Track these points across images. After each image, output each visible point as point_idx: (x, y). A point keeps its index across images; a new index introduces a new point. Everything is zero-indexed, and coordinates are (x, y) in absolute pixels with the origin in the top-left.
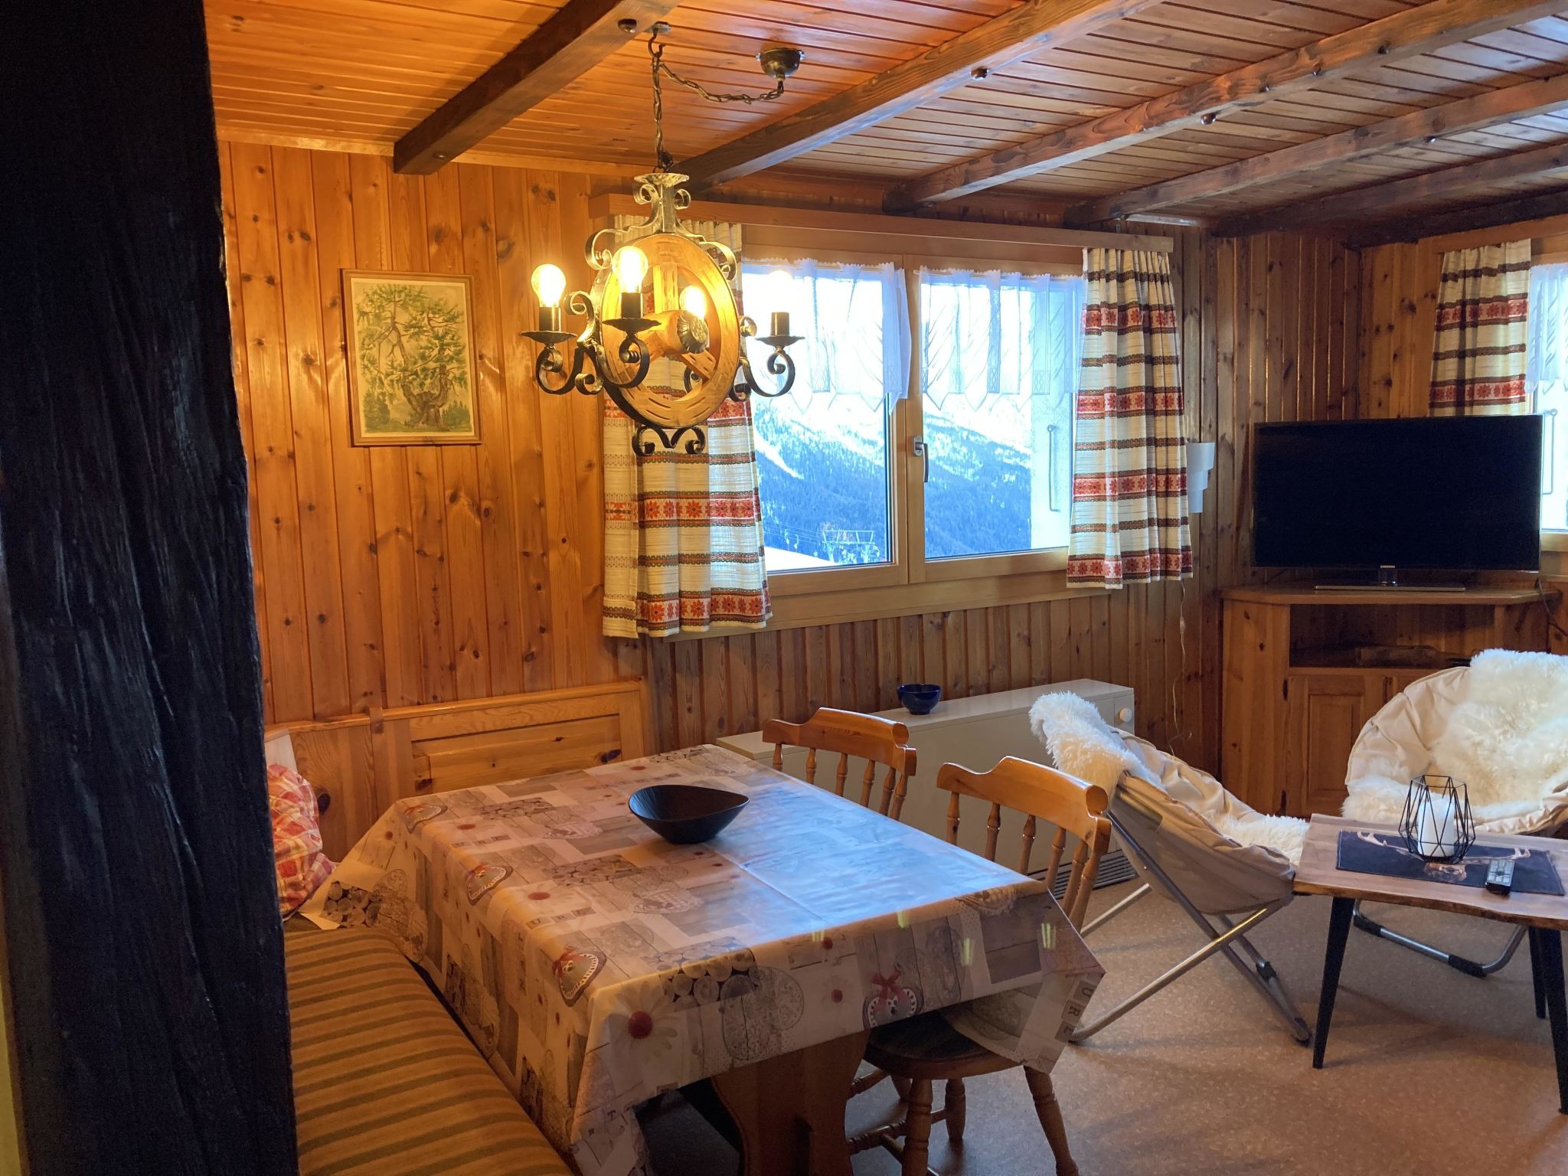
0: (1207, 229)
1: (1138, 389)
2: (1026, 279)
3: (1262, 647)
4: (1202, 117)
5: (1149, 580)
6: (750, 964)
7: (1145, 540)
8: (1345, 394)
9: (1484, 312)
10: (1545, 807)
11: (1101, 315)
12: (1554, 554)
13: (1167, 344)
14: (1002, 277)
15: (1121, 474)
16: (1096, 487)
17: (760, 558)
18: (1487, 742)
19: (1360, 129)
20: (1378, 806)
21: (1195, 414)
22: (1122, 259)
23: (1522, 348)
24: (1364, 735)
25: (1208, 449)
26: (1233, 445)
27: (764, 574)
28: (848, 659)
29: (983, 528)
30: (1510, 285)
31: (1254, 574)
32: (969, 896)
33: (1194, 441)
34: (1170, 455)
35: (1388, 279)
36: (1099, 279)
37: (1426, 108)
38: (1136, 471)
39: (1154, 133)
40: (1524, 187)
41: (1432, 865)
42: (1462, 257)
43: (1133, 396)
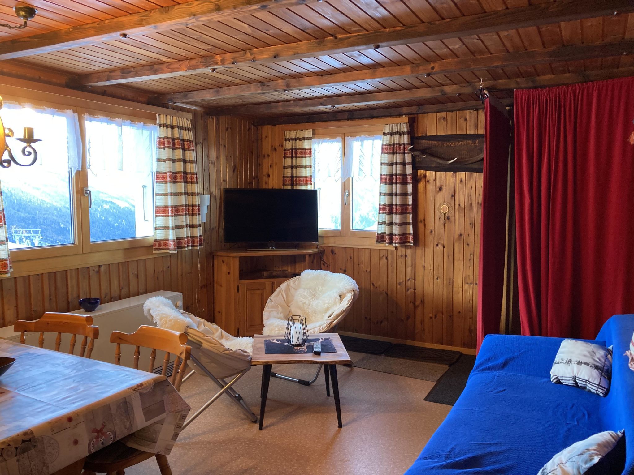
0: (204, 112)
1: (180, 172)
2: (132, 124)
3: (229, 273)
4: (211, 69)
5: (187, 249)
6: (31, 436)
7: (185, 233)
8: (254, 179)
9: (299, 153)
10: (327, 323)
11: (165, 142)
12: (322, 237)
13: (191, 155)
14: (123, 122)
15: (175, 206)
16: (164, 211)
17: (6, 243)
18: (307, 302)
19: (263, 83)
20: (275, 329)
21: (201, 183)
22: (172, 120)
23: (311, 166)
24: (268, 303)
25: (207, 197)
26: (216, 195)
27: (8, 251)
28: (53, 289)
29: (95, 228)
30: (306, 144)
31: (225, 246)
32: (134, 386)
33: (201, 194)
34: (193, 199)
35: (267, 138)
36: (163, 127)
37: (284, 79)
38: (180, 205)
39: (191, 72)
40: (310, 111)
41: (296, 348)
42: (291, 133)
43: (178, 175)
